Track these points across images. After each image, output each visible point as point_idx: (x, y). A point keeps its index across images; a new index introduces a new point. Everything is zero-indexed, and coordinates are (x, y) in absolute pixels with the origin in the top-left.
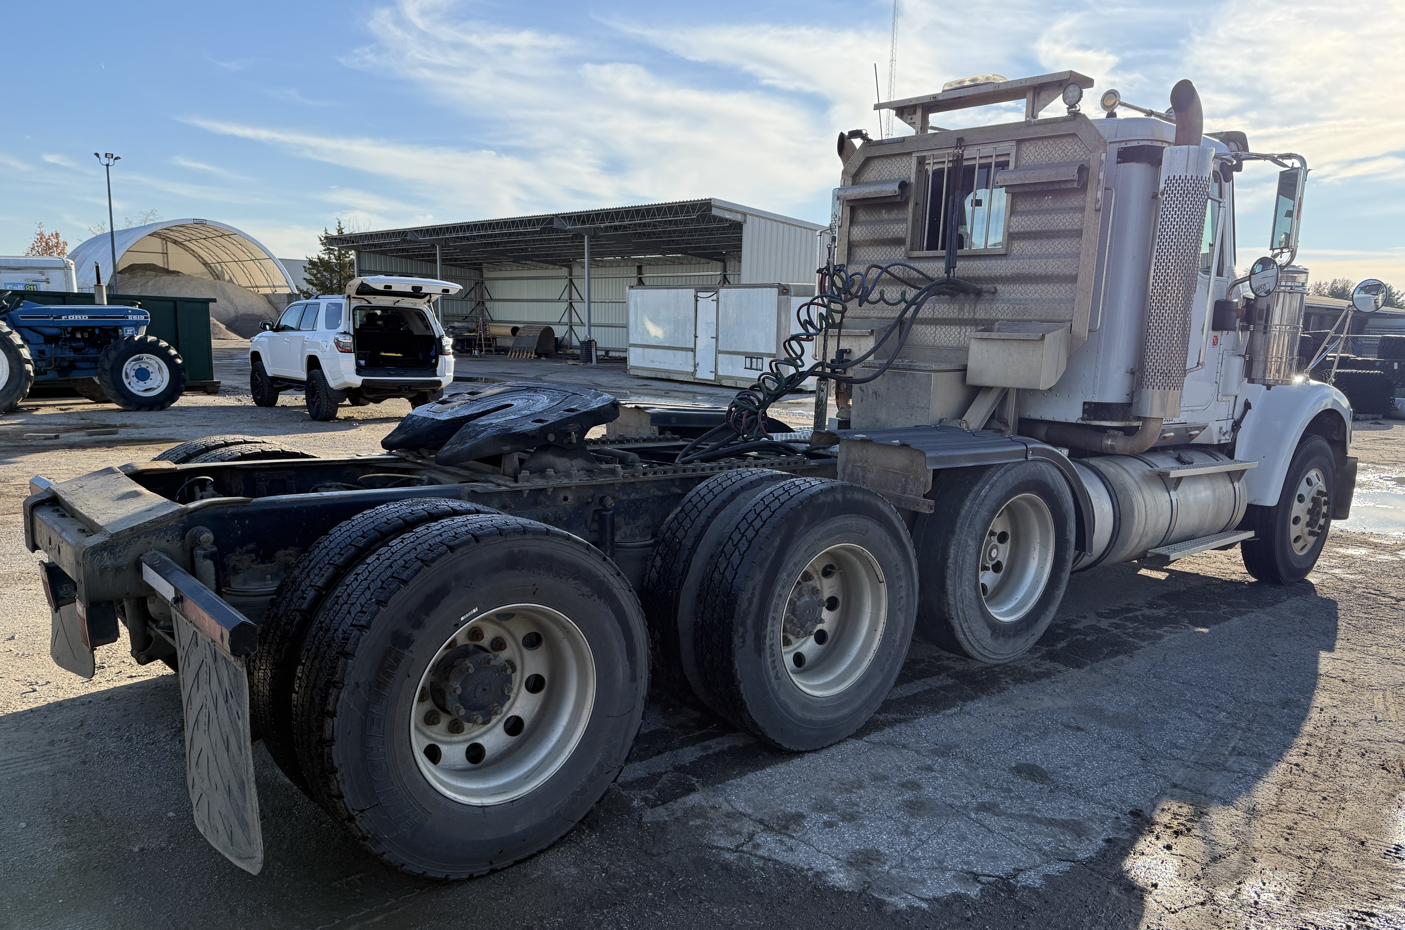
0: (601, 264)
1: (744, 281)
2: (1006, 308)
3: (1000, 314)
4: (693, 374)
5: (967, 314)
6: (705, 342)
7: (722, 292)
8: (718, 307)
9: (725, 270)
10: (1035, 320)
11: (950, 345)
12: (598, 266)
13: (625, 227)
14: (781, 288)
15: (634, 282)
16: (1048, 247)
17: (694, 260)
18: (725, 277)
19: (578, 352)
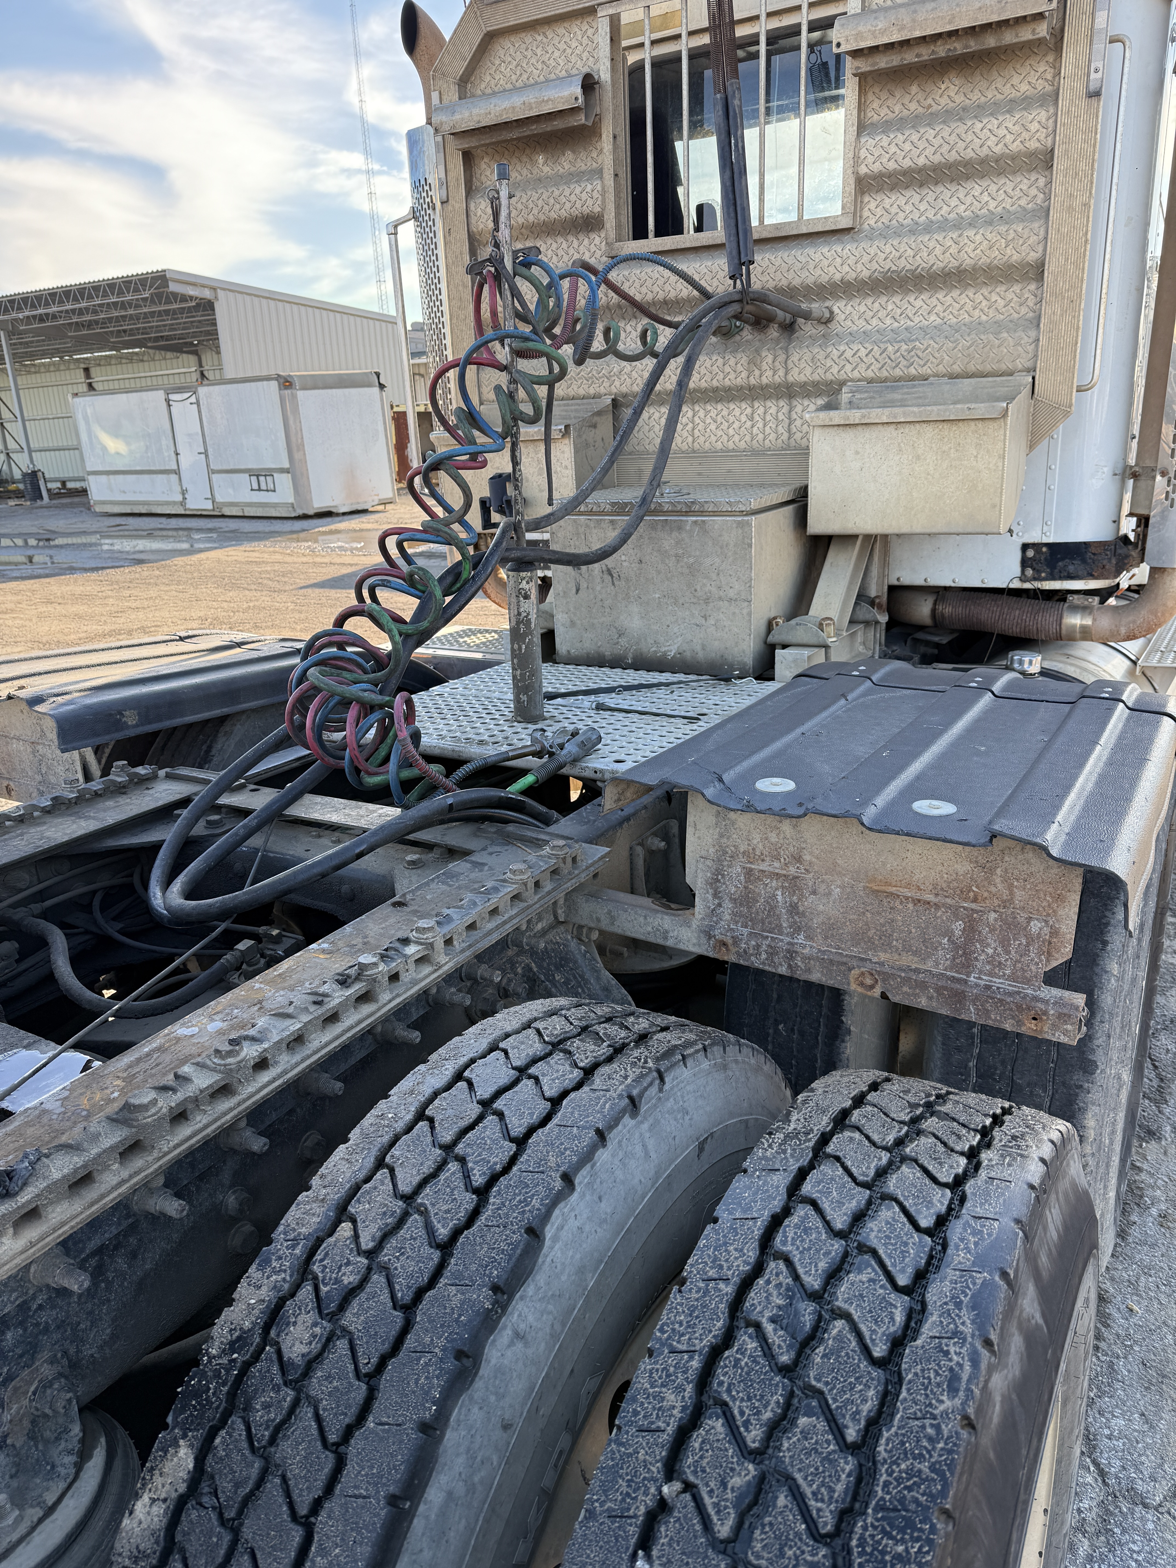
0: (33, 370)
1: (229, 374)
2: (863, 352)
3: (848, 367)
4: (183, 503)
5: (769, 373)
6: (189, 459)
7: (202, 391)
8: (199, 412)
9: (201, 366)
10: (936, 375)
11: (731, 445)
12: (29, 373)
13: (54, 317)
14: (282, 381)
15: (85, 388)
16: (954, 202)
17: (158, 355)
18: (202, 375)
19: (21, 486)
